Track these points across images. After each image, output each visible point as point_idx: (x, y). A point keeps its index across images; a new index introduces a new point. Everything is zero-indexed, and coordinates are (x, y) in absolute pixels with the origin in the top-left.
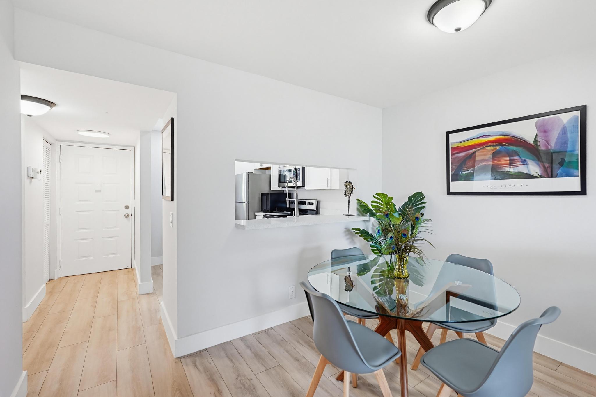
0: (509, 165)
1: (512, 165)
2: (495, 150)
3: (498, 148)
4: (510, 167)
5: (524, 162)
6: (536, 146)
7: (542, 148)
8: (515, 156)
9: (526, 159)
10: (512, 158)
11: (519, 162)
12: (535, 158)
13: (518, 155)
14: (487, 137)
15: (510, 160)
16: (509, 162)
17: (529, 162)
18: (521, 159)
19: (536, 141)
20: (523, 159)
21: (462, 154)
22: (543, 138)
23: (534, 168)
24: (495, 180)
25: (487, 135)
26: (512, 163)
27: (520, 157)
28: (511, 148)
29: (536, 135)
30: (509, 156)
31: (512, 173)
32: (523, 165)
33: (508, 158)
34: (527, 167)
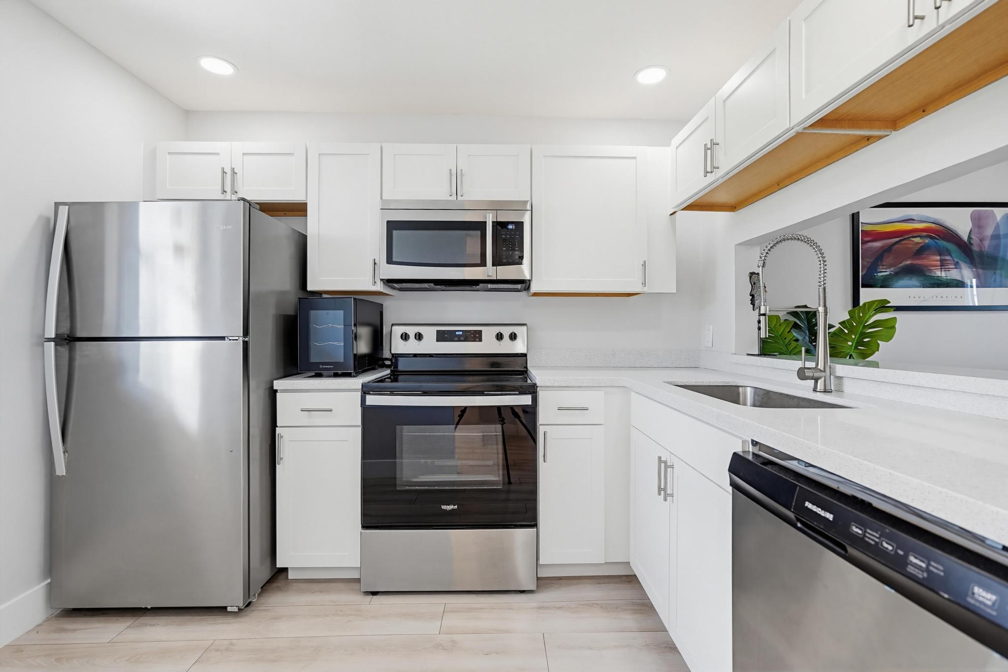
0: (940, 268)
1: (943, 267)
2: (922, 243)
3: (927, 241)
4: (941, 271)
5: (957, 265)
6: (969, 245)
7: (975, 248)
8: (947, 255)
9: (959, 261)
10: (943, 257)
11: (951, 264)
12: (968, 260)
13: (950, 255)
14: (913, 223)
15: (941, 261)
16: (941, 264)
17: (963, 265)
18: (953, 260)
19: (969, 238)
20: (956, 260)
21: (878, 244)
22: (977, 236)
23: (966, 273)
24: (923, 287)
25: (913, 220)
26: (943, 265)
27: (952, 257)
28: (943, 243)
29: (971, 231)
30: (940, 255)
31: (943, 278)
32: (955, 270)
33: (938, 258)
34: (961, 272)
